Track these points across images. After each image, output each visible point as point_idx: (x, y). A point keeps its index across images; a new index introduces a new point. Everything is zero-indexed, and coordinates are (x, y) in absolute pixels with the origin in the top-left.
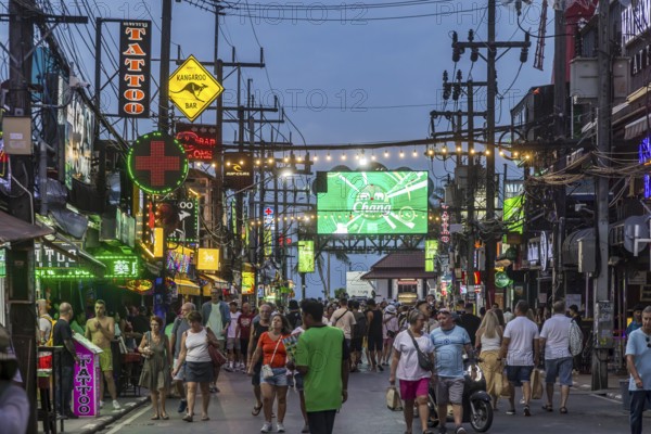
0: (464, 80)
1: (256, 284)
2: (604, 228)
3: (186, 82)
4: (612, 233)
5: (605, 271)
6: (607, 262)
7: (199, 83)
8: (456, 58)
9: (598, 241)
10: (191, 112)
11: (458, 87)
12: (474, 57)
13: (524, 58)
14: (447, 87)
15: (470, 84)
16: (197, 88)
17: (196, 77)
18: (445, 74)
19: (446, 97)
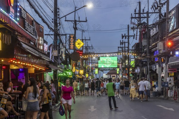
0: (124, 42)
1: (89, 76)
2: (148, 66)
3: (78, 43)
4: (150, 67)
5: (149, 74)
6: (149, 72)
7: (80, 43)
8: (122, 38)
9: (147, 69)
10: (79, 48)
11: (123, 43)
12: (125, 38)
13: (134, 38)
14: (121, 43)
15: (125, 42)
16: (80, 44)
17: (80, 42)
18: (120, 41)
19: (121, 45)
